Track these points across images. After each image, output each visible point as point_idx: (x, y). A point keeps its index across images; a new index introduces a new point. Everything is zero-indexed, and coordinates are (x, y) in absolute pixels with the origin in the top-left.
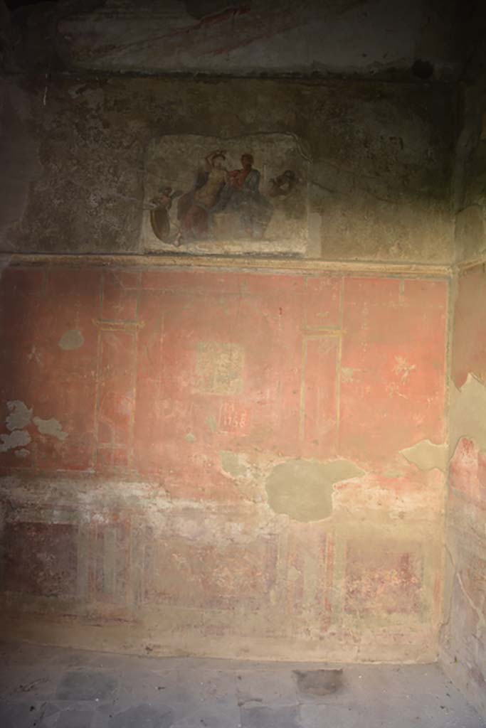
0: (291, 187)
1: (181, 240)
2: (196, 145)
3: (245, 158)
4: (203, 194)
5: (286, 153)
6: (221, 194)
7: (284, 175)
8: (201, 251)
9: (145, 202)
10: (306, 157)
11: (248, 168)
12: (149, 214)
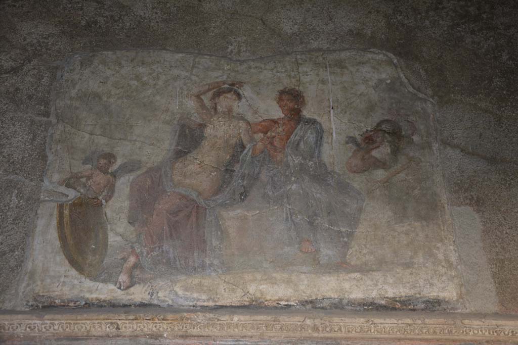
0: (396, 152)
1: (137, 272)
2: (176, 72)
3: (285, 97)
4: (192, 167)
5: (375, 87)
6: (237, 168)
7: (377, 129)
8: (187, 299)
9: (46, 183)
10: (421, 95)
11: (295, 116)
12: (55, 212)
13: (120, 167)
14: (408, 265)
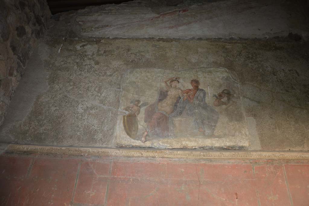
0: (229, 99)
1: (147, 137)
2: (159, 75)
3: (193, 82)
4: (164, 105)
5: (222, 79)
6: (178, 104)
7: (223, 92)
8: (163, 146)
9: (120, 109)
10: (236, 82)
11: (197, 88)
12: (122, 118)
13: (142, 104)
14: (233, 136)
